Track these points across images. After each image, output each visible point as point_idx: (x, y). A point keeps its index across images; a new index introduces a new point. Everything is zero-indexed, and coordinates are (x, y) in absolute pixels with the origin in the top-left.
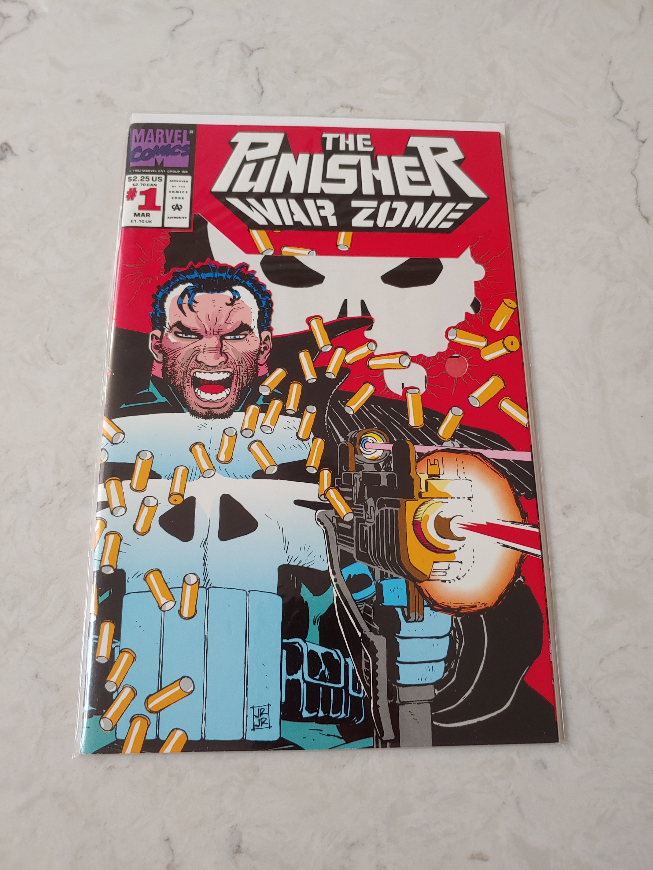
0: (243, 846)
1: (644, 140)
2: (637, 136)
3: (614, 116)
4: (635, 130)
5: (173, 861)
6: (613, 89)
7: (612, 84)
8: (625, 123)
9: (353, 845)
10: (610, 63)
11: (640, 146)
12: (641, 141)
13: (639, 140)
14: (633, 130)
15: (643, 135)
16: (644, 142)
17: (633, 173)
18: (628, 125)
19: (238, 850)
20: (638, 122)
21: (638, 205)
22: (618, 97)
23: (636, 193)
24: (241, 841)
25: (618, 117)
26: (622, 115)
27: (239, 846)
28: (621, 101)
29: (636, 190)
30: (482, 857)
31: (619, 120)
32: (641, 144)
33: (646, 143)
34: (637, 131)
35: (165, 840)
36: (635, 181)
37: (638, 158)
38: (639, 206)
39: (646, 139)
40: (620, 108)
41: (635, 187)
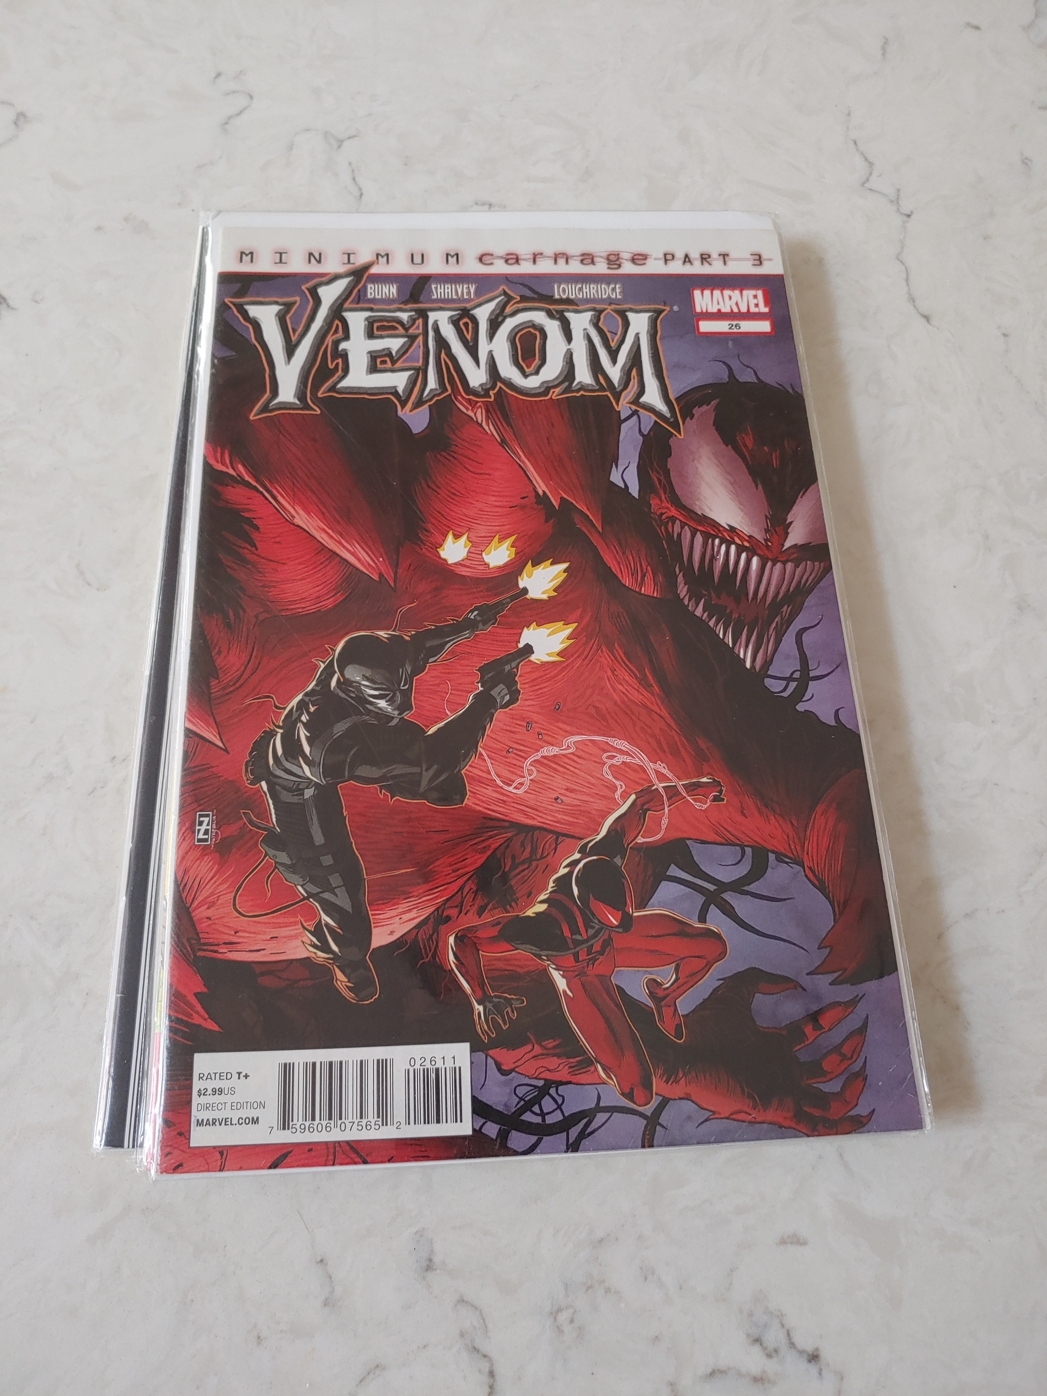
0: (437, 1259)
1: (908, 213)
2: (898, 209)
3: (863, 184)
4: (896, 201)
5: (332, 1292)
6: (858, 150)
7: (855, 143)
8: (880, 193)
9: (601, 1241)
10: (849, 115)
11: (904, 222)
12: (906, 215)
13: (902, 214)
14: (892, 202)
15: (906, 207)
16: (909, 216)
17: (899, 258)
18: (884, 195)
19: (429, 1266)
20: (898, 190)
21: (912, 300)
22: (866, 159)
23: (908, 285)
24: (432, 1252)
25: (867, 185)
26: (874, 183)
27: (430, 1260)
28: (871, 164)
29: (907, 280)
30: (797, 1241)
31: (871, 190)
32: (905, 218)
33: (912, 217)
34: (898, 203)
35: (318, 1263)
36: (904, 268)
37: (904, 238)
38: (914, 302)
39: (912, 212)
40: (871, 174)
41: (905, 276)
